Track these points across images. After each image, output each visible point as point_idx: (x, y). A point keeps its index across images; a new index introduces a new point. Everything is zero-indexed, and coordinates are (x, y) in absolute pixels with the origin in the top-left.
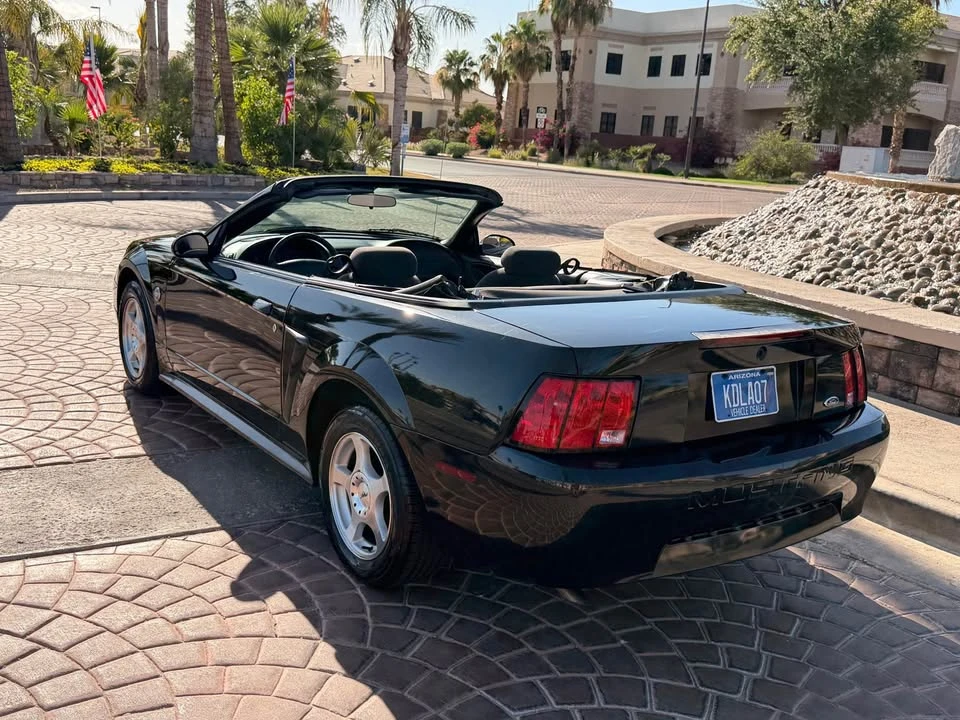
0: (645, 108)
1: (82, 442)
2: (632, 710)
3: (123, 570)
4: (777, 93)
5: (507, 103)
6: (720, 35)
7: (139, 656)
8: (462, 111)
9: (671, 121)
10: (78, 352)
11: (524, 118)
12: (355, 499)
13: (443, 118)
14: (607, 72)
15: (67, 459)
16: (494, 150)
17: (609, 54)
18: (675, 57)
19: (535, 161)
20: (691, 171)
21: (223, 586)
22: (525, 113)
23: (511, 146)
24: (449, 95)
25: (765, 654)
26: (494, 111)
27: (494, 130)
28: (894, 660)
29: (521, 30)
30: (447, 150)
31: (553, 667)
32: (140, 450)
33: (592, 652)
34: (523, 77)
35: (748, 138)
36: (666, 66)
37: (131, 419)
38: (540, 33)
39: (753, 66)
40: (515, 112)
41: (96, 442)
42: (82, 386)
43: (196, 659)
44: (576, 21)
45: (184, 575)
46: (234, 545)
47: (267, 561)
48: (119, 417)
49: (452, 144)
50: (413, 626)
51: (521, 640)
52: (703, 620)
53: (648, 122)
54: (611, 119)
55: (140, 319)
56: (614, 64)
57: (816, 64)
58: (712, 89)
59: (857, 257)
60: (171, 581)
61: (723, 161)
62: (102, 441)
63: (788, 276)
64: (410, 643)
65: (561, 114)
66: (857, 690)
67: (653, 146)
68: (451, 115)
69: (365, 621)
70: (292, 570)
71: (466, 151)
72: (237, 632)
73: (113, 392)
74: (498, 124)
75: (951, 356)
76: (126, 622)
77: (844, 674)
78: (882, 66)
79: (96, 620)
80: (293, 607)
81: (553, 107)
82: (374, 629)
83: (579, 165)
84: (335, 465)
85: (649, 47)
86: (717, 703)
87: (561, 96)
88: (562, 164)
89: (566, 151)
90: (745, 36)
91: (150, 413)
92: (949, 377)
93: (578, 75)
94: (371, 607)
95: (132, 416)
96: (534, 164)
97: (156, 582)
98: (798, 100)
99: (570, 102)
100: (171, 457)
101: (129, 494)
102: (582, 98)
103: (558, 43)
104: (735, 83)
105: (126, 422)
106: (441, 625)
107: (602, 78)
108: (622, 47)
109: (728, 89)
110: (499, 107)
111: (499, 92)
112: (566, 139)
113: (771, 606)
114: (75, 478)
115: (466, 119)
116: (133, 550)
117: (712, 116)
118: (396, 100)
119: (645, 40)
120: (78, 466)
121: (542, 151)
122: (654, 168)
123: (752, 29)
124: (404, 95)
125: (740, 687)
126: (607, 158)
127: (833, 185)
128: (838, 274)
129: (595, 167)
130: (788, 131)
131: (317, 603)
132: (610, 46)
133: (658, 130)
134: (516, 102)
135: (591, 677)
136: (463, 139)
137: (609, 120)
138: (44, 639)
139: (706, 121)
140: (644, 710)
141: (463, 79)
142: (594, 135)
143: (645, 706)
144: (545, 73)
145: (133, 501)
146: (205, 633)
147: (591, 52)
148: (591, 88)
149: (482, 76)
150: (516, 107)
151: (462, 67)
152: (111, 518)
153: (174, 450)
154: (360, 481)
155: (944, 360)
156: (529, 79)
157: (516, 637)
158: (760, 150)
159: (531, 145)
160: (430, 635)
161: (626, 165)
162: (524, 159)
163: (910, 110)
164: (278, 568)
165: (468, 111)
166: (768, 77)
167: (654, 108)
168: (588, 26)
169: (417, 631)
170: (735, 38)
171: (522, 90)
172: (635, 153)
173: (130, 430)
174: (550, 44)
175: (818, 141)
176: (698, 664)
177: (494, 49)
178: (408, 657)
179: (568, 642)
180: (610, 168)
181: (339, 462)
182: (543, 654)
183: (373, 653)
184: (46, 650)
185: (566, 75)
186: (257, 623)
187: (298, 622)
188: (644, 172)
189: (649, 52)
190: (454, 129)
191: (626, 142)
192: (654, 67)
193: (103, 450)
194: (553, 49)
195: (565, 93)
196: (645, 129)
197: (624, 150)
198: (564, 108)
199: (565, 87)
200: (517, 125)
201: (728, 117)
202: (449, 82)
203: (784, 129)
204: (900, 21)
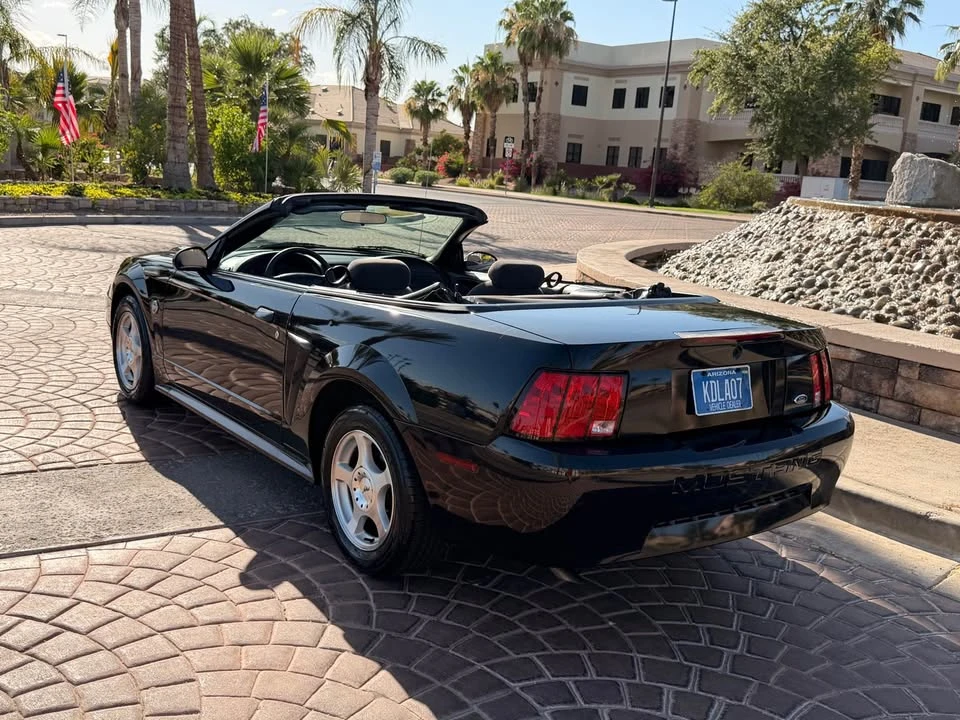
0: (610, 139)
1: (82, 449)
2: (622, 681)
3: (135, 563)
4: (739, 124)
5: (475, 133)
6: (683, 68)
7: (158, 638)
8: (430, 141)
9: (636, 153)
10: (69, 367)
11: (492, 148)
12: (356, 495)
13: (411, 147)
14: (573, 103)
15: (69, 464)
16: (462, 179)
17: (575, 86)
18: (639, 89)
19: (503, 189)
20: (655, 200)
21: (232, 577)
22: (492, 142)
23: (478, 175)
24: (417, 124)
25: (742, 634)
26: (462, 140)
27: (462, 160)
28: (863, 638)
29: (488, 61)
30: (416, 178)
31: (547, 645)
32: (139, 456)
33: (582, 632)
34: (490, 107)
35: (711, 169)
36: (631, 98)
37: (128, 428)
38: (507, 64)
39: (714, 102)
40: (483, 143)
41: (96, 449)
42: (76, 398)
43: (211, 641)
44: (542, 54)
45: (194, 567)
46: (239, 540)
47: (271, 555)
48: (117, 426)
49: (421, 172)
50: (414, 611)
51: (517, 622)
52: (684, 604)
53: (613, 153)
54: (577, 151)
55: (135, 332)
56: (580, 96)
57: (777, 96)
58: (676, 121)
59: (819, 278)
60: (181, 572)
61: (686, 191)
62: (102, 448)
63: (755, 295)
64: (412, 625)
65: (528, 144)
66: (828, 664)
67: (619, 176)
68: (419, 144)
69: (368, 606)
70: (296, 562)
71: (435, 179)
72: (249, 616)
73: (107, 404)
74: (466, 153)
75: (910, 368)
76: (143, 608)
77: (816, 651)
78: (840, 99)
79: (114, 607)
80: (300, 595)
81: (520, 137)
82: (378, 613)
83: (546, 194)
84: (338, 463)
85: (614, 80)
86: (701, 676)
87: (528, 127)
88: (529, 192)
89: (533, 181)
90: (708, 69)
91: (145, 423)
92: (909, 388)
93: (544, 108)
94: (374, 595)
95: (128, 424)
96: (502, 193)
97: (168, 574)
98: (759, 132)
99: (537, 132)
100: (170, 462)
101: (133, 495)
102: (549, 129)
103: (525, 75)
104: (698, 115)
105: (123, 430)
106: (441, 610)
107: (567, 108)
108: (587, 80)
109: (690, 121)
110: (467, 136)
111: (467, 122)
112: (533, 169)
113: (746, 592)
114: (79, 481)
115: (434, 148)
116: (143, 546)
117: (675, 147)
118: (367, 128)
119: (609, 72)
120: (80, 471)
121: (509, 180)
122: (619, 198)
123: (714, 62)
124: (376, 123)
125: (721, 661)
126: (573, 187)
127: (796, 210)
128: (802, 293)
129: (562, 196)
130: (749, 162)
131: (322, 592)
132: (576, 78)
133: (623, 161)
134: (484, 132)
135: (583, 653)
136: (431, 168)
137: (575, 151)
138: (66, 623)
139: (670, 151)
140: (633, 681)
141: (431, 109)
142: (560, 165)
143: (634, 678)
144: (512, 104)
145: (137, 501)
146: (220, 618)
147: (557, 84)
148: (558, 118)
149: (450, 106)
150: (483, 137)
151: (430, 97)
152: (118, 517)
153: (172, 457)
154: (362, 476)
155: (903, 371)
156: (495, 111)
157: (511, 619)
158: (722, 180)
159: (499, 173)
160: (432, 618)
161: (592, 194)
162: (492, 187)
163: (867, 141)
164: (283, 561)
165: (435, 140)
166: (730, 109)
167: (618, 139)
168: (554, 58)
169: (418, 615)
170: (698, 71)
171: (490, 120)
172: (601, 183)
173: (127, 437)
174: (517, 76)
175: (779, 172)
176: (681, 642)
177: (461, 80)
178: (412, 637)
179: (560, 624)
180: (577, 197)
181: (341, 460)
182: (539, 635)
183: (378, 634)
184: (69, 633)
185: (532, 106)
186: (267, 608)
187: (306, 608)
188: (610, 201)
189: (613, 84)
190: (422, 157)
191: (592, 172)
192: (619, 99)
193: (103, 457)
194: (520, 81)
195: (531, 122)
196: (610, 160)
197: (590, 180)
198: (531, 138)
199: (532, 118)
200: (485, 155)
201: (691, 148)
202: (417, 111)
203: (745, 161)
204: (857, 55)
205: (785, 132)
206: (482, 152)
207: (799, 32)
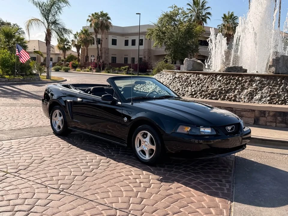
0: (125, 55)
4: (162, 50)
5: (81, 54)
6: (144, 33)
8: (66, 57)
9: (133, 59)
11: (87, 59)
13: (60, 59)
14: (112, 44)
16: (78, 69)
17: (112, 39)
18: (132, 40)
19: (92, 72)
20: (139, 73)
22: (87, 57)
23: (83, 68)
24: (61, 52)
26: (77, 57)
27: (77, 63)
29: (84, 32)
30: (62, 69)
34: (86, 46)
35: (155, 63)
36: (130, 43)
38: (90, 33)
39: (154, 43)
40: (84, 57)
44: (101, 30)
49: (64, 67)
53: (126, 60)
54: (115, 59)
56: (114, 42)
57: (172, 42)
58: (144, 49)
61: (149, 70)
65: (99, 57)
67: (128, 66)
68: (62, 58)
71: (69, 69)
74: (79, 61)
78: (189, 42)
81: (96, 55)
83: (105, 73)
85: (124, 37)
87: (98, 52)
88: (100, 72)
89: (101, 69)
90: (151, 34)
93: (103, 46)
96: (92, 73)
98: (168, 53)
99: (102, 54)
102: (105, 52)
103: (96, 36)
104: (151, 47)
107: (111, 46)
108: (116, 37)
109: (148, 49)
110: (79, 55)
111: (78, 51)
112: (101, 65)
115: (68, 59)
117: (145, 57)
118: (47, 54)
119: (123, 35)
121: (94, 69)
122: (129, 73)
123: (153, 32)
124: (50, 53)
126: (114, 70)
129: (111, 73)
132: (113, 37)
133: (129, 62)
134: (84, 54)
136: (67, 66)
137: (114, 59)
139: (143, 58)
141: (66, 47)
142: (110, 64)
144: (93, 45)
147: (107, 38)
148: (108, 49)
149: (72, 46)
150: (84, 55)
151: (66, 43)
156: (87, 47)
158: (159, 67)
159: (90, 67)
161: (121, 72)
162: (88, 71)
163: (198, 54)
165: (68, 57)
166: (159, 46)
167: (127, 55)
168: (105, 31)
170: (148, 35)
171: (86, 50)
172: (123, 69)
174: (94, 36)
175: (175, 64)
177: (76, 38)
180: (116, 73)
185: (99, 46)
188: (126, 74)
189: (124, 39)
190: (64, 63)
191: (120, 65)
192: (126, 43)
194: (95, 38)
195: (99, 51)
196: (125, 62)
197: (119, 68)
198: (100, 56)
199: (99, 49)
200: (85, 61)
201: (150, 58)
202: (61, 48)
203: (165, 61)
204: (193, 29)
205: (175, 52)
206: (84, 60)
207: (176, 23)
